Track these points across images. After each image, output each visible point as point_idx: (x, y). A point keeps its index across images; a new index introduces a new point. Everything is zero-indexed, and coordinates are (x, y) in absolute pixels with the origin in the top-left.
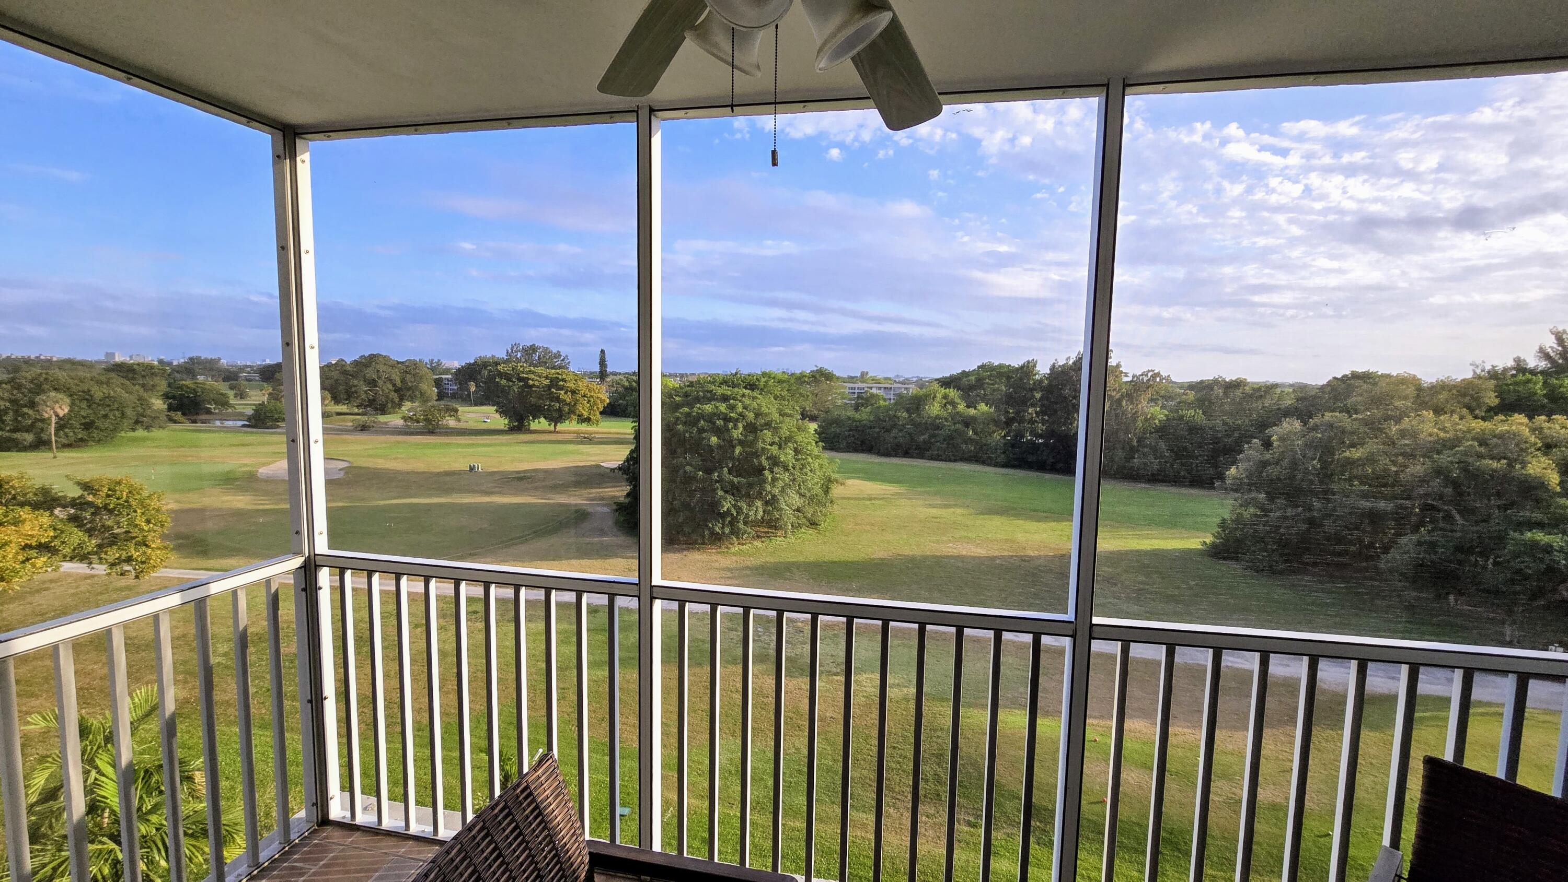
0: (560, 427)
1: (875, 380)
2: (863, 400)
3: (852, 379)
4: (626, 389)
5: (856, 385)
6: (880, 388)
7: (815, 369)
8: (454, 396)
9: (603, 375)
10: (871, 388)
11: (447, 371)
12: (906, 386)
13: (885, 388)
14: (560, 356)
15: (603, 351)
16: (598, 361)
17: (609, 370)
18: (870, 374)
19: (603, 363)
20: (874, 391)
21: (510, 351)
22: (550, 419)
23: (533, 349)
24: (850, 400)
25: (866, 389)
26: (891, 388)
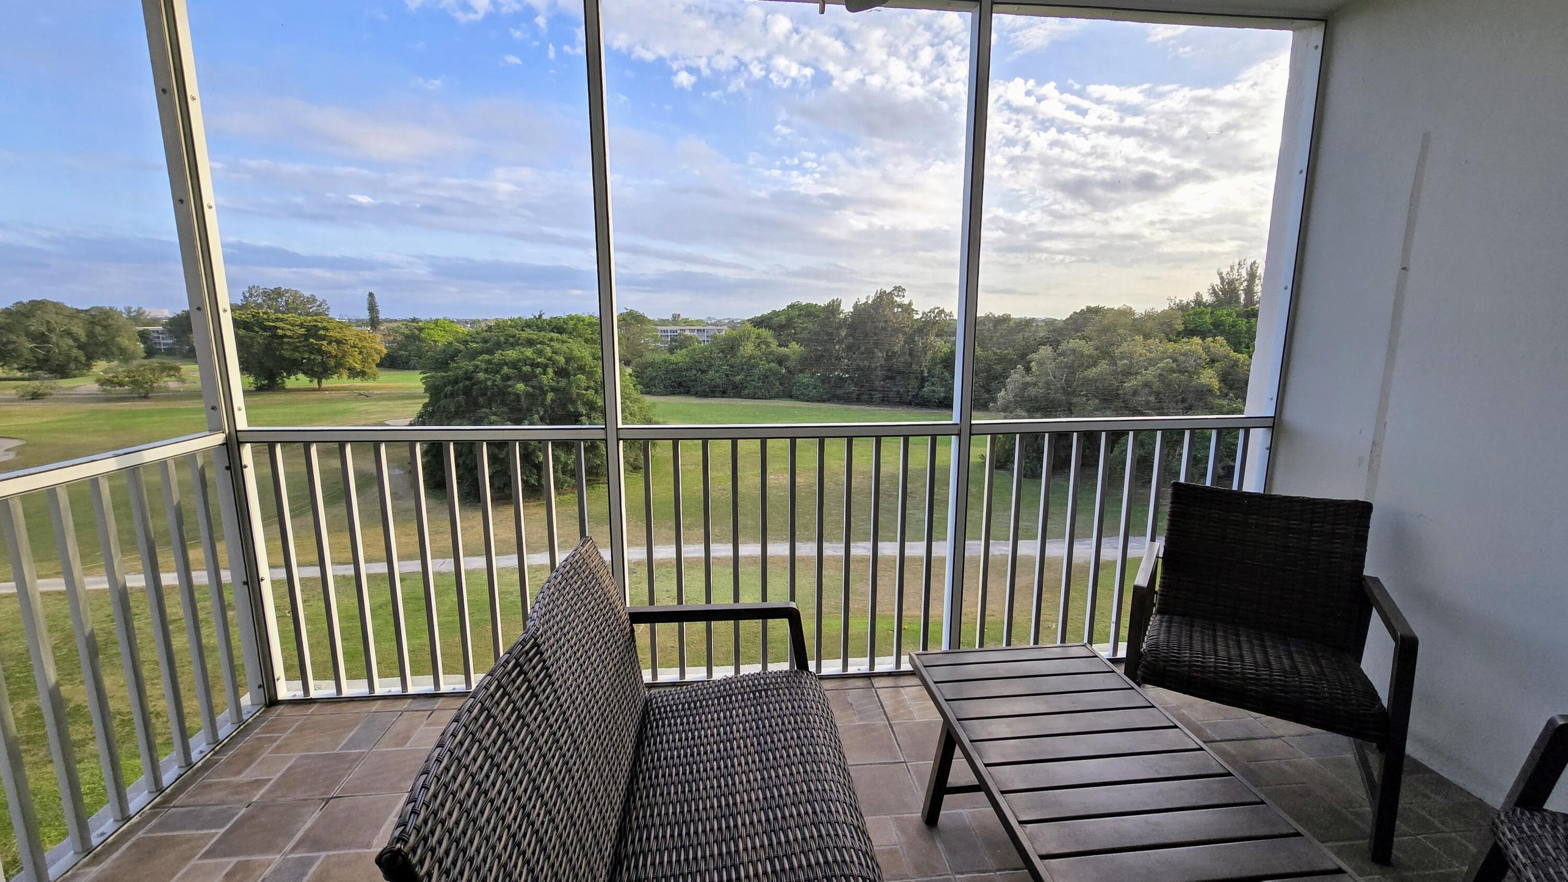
0: (325, 383)
1: (686, 322)
2: (678, 343)
3: (664, 322)
4: (407, 337)
5: (669, 328)
6: (693, 330)
7: (625, 311)
8: (170, 352)
9: (374, 322)
10: (684, 330)
11: (155, 321)
12: (719, 328)
13: (698, 330)
14: (315, 300)
15: (371, 295)
16: (366, 306)
17: (382, 316)
18: (682, 317)
19: (372, 308)
20: (687, 333)
21: (247, 295)
22: (310, 373)
23: (278, 293)
24: (662, 342)
25: (679, 332)
26: (704, 330)
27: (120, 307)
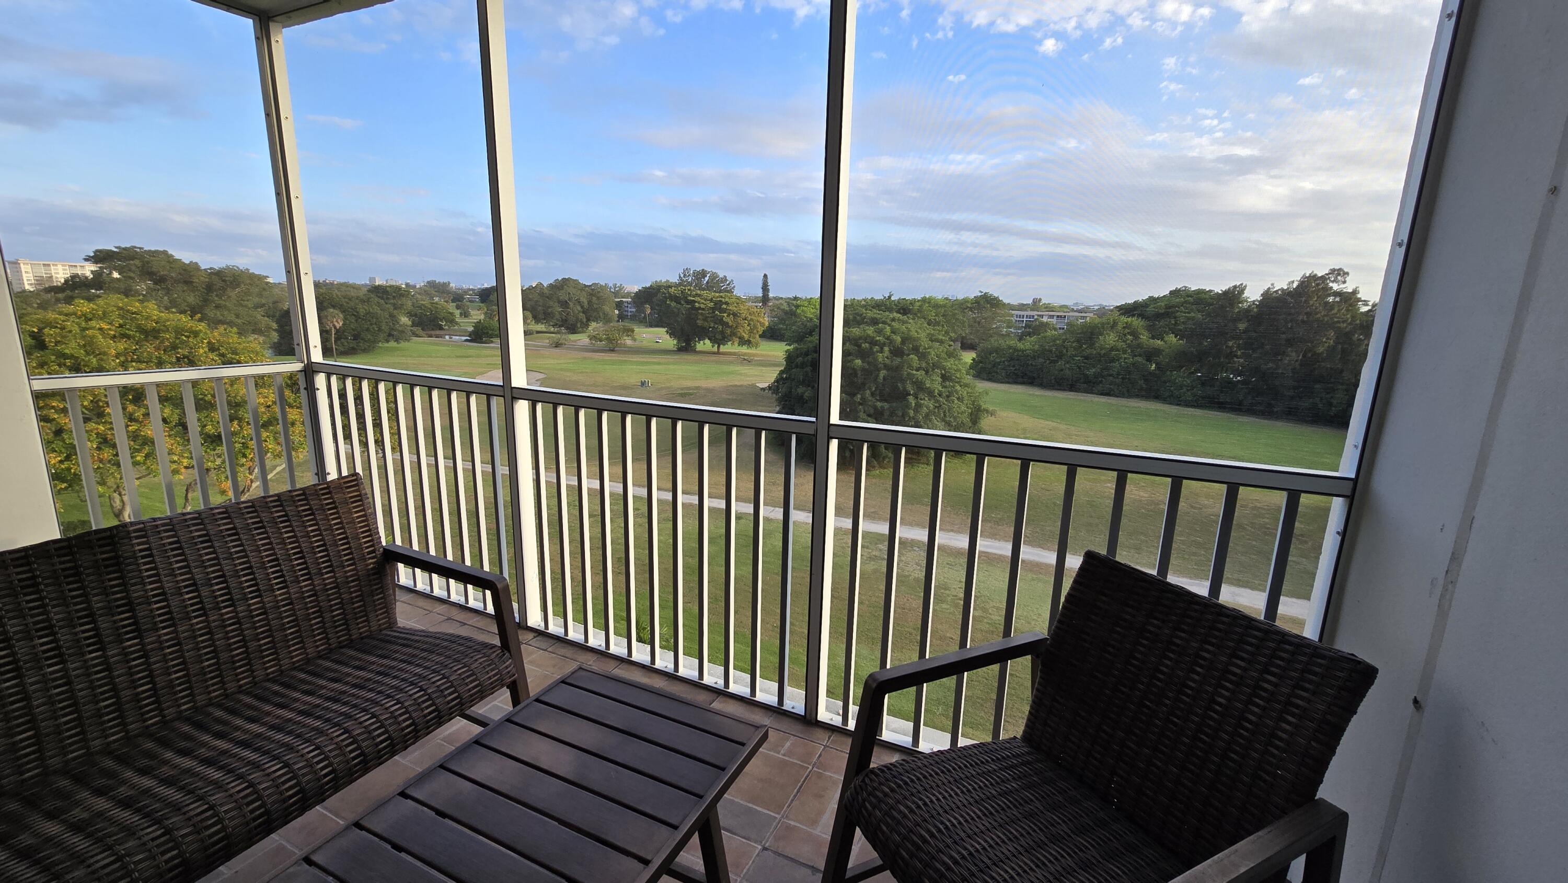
0: (723, 349)
1: (1048, 308)
2: (1033, 328)
3: (1022, 307)
4: (786, 313)
5: (1025, 313)
6: (1052, 317)
7: (980, 294)
8: (634, 318)
9: (765, 299)
10: (1042, 316)
11: (628, 295)
12: (1083, 315)
13: (1058, 316)
14: (726, 280)
15: (765, 276)
16: (761, 285)
17: (771, 295)
18: (1043, 302)
19: (765, 288)
20: (1045, 319)
21: (682, 276)
22: (714, 340)
23: (703, 273)
24: (1016, 328)
25: (1036, 317)
26: (1065, 317)
27: (611, 285)
